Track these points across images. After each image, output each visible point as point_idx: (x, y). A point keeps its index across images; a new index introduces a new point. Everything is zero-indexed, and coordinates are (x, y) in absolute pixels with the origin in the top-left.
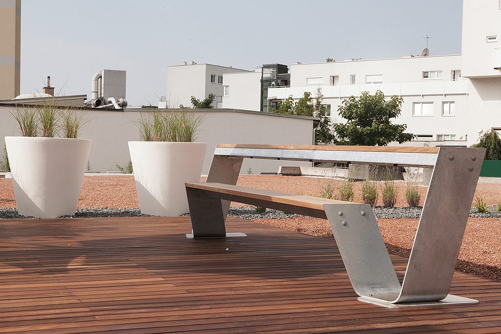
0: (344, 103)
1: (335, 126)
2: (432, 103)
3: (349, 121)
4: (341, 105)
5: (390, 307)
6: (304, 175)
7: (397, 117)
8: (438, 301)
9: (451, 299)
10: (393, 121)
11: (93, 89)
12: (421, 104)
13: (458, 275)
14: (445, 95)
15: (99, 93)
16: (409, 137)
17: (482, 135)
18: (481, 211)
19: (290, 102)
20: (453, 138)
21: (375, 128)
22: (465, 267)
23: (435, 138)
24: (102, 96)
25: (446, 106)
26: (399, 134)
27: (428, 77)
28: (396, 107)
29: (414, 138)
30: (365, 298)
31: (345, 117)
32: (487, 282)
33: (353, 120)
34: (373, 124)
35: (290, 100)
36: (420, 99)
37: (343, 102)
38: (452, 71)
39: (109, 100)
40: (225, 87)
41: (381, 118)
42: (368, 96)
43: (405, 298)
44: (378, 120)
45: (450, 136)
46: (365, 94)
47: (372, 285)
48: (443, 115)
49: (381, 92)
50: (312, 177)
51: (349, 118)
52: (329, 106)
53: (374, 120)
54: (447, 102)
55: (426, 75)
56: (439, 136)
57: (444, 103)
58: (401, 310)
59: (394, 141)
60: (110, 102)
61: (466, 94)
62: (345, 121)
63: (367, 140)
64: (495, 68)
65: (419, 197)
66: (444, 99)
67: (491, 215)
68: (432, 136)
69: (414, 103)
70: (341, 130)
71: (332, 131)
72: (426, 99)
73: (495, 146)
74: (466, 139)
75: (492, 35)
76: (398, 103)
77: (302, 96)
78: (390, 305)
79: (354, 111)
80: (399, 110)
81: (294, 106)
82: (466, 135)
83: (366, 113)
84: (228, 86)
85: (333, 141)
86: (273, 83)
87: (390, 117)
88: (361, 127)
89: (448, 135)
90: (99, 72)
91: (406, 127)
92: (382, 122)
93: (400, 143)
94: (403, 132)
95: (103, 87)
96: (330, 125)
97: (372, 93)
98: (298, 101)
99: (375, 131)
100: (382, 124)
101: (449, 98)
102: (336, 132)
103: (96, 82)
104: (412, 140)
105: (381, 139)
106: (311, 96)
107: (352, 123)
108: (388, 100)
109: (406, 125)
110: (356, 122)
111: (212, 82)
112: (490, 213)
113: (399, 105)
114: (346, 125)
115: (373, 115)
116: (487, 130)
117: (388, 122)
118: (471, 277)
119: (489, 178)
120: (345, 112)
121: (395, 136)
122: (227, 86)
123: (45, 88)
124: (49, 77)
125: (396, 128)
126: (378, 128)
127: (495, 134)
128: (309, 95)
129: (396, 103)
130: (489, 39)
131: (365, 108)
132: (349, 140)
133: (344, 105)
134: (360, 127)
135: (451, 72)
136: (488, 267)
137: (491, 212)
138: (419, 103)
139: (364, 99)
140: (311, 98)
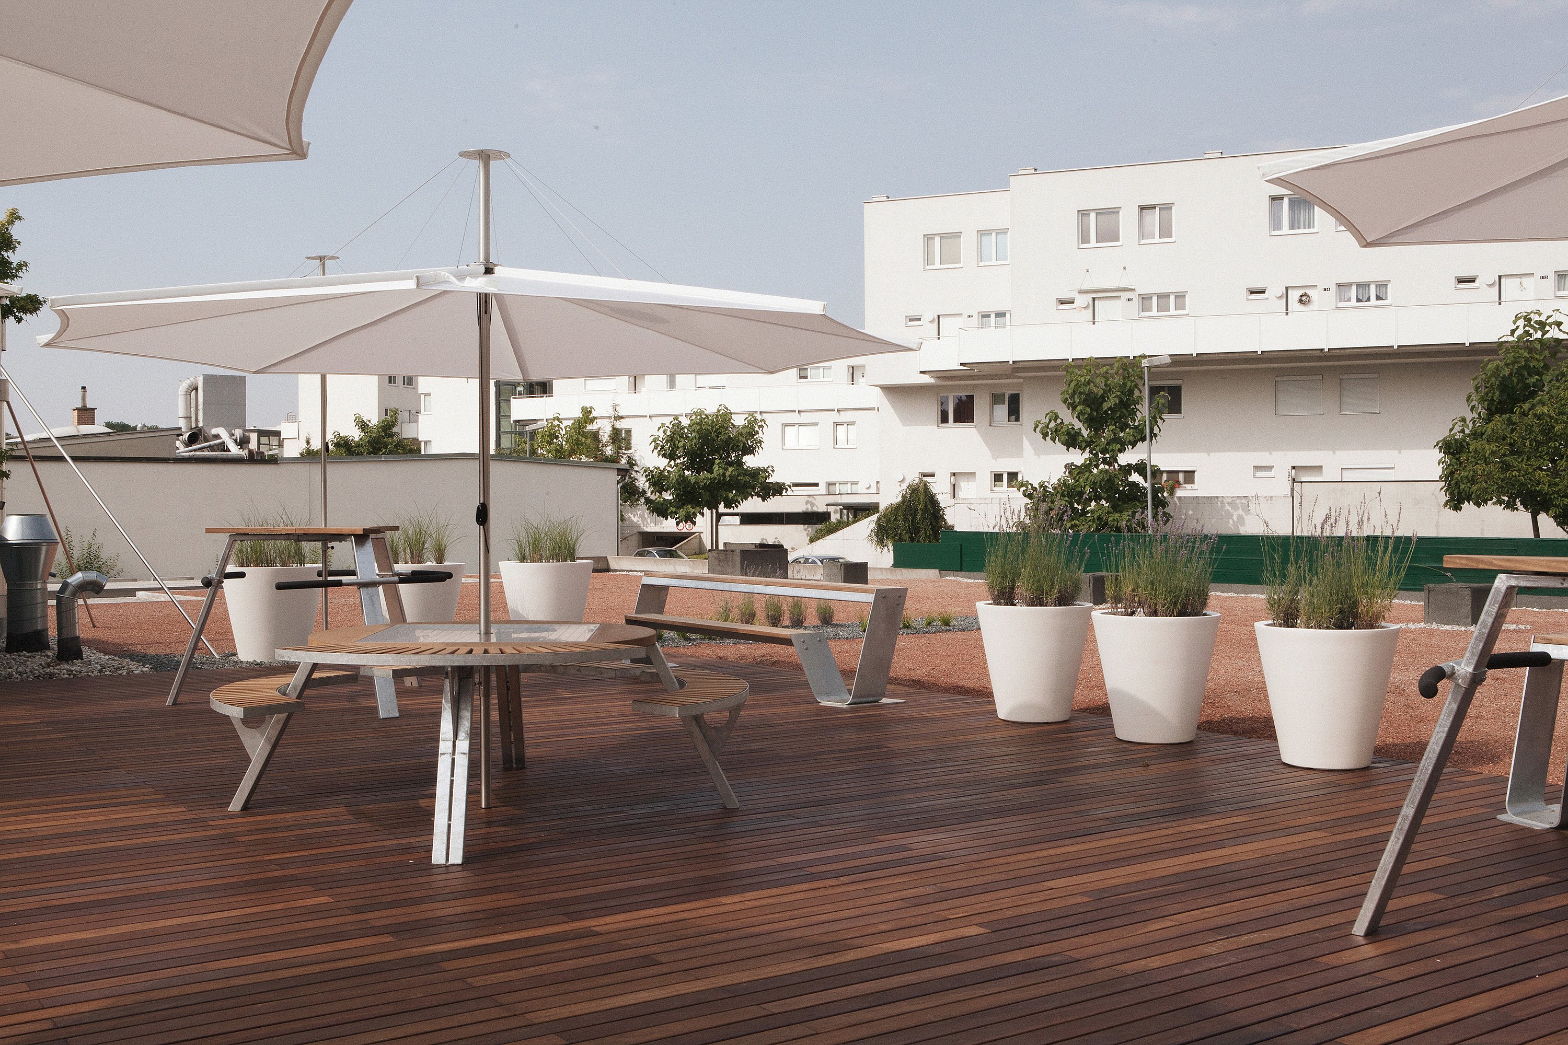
0: (662, 429)
1: (645, 471)
2: (816, 424)
3: (669, 462)
4: (656, 433)
5: (845, 707)
6: (616, 571)
7: (756, 453)
8: (877, 701)
9: (885, 701)
10: (750, 461)
11: (181, 412)
12: (797, 426)
13: (889, 686)
14: (839, 411)
15: (193, 419)
16: (778, 489)
17: (905, 486)
18: (907, 627)
19: (555, 427)
20: (855, 489)
21: (719, 475)
22: (895, 681)
23: (822, 489)
24: (200, 425)
25: (841, 430)
26: (761, 484)
27: (806, 377)
28: (753, 436)
29: (787, 490)
30: (824, 703)
31: (664, 456)
32: (912, 690)
33: (678, 461)
34: (716, 468)
35: (556, 423)
36: (794, 418)
37: (659, 428)
38: (849, 366)
39: (214, 431)
40: (423, 396)
41: (729, 456)
42: (704, 417)
43: (855, 700)
44: (724, 459)
45: (849, 484)
46: (699, 413)
47: (828, 694)
48: (836, 447)
49: (727, 408)
50: (630, 573)
51: (672, 456)
52: (629, 432)
53: (717, 461)
54: (842, 424)
55: (803, 373)
56: (830, 484)
57: (837, 424)
58: (852, 708)
59: (752, 496)
60: (217, 437)
61: (874, 408)
62: (662, 463)
63: (706, 496)
64: (921, 372)
65: (833, 612)
66: (836, 417)
67: (917, 632)
68: (817, 485)
69: (785, 425)
70: (658, 481)
71: (642, 483)
72: (806, 418)
73: (926, 506)
74: (878, 489)
75: (913, 313)
76: (757, 429)
77: (578, 414)
78: (844, 706)
79: (681, 444)
80: (760, 442)
81: (563, 432)
82: (878, 483)
83: (701, 448)
84: (429, 395)
85: (643, 500)
86: (520, 389)
87: (744, 454)
88: (692, 472)
89: (846, 483)
90: (192, 379)
91: (773, 471)
92: (730, 464)
93: (763, 501)
94: (767, 481)
95: (201, 407)
96: (636, 471)
97: (711, 409)
98: (570, 423)
99: (719, 480)
100: (730, 469)
101: (846, 417)
102: (647, 484)
103: (186, 399)
104: (784, 493)
105: (731, 495)
106: (594, 414)
107: (676, 465)
108: (739, 421)
109: (772, 467)
110: (683, 463)
111: (404, 384)
112: (915, 628)
113: (760, 432)
114: (664, 469)
115: (715, 451)
116: (913, 478)
117: (740, 463)
118: (900, 687)
119: (916, 570)
120: (663, 447)
121: (753, 488)
122: (426, 395)
123: (77, 409)
124: (84, 388)
125: (756, 473)
126: (724, 475)
127: (925, 485)
128: (590, 412)
129: (753, 428)
130: (910, 320)
131: (700, 438)
132: (671, 497)
133: (661, 433)
134: (690, 472)
135: (847, 370)
136: (913, 681)
137: (918, 627)
138: (793, 425)
139: (697, 423)
140: (595, 418)
